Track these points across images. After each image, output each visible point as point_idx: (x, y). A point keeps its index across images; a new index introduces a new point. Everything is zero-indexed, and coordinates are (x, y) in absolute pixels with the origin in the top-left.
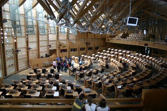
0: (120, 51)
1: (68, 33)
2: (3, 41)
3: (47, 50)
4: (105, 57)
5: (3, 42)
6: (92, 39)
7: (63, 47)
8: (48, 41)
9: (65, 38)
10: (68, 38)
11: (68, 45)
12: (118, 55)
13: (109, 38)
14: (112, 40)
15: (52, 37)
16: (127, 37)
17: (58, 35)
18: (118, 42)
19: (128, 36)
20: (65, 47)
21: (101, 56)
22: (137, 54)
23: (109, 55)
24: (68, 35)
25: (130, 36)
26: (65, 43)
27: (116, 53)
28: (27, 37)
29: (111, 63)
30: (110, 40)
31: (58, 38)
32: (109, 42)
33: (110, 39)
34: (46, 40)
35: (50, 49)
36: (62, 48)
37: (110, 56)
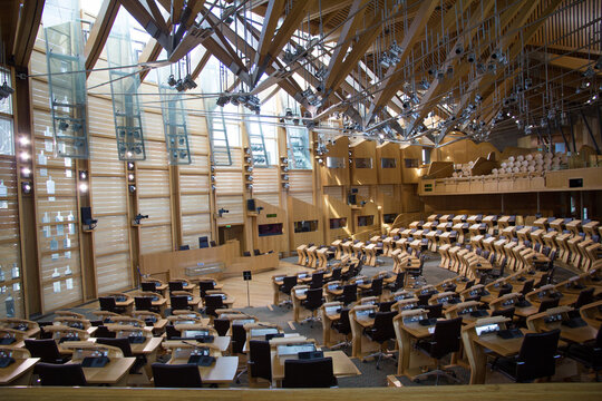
0: (473, 218)
1: (283, 168)
2: (32, 184)
3: (208, 224)
4: (416, 242)
5: (28, 188)
6: (370, 186)
7: (269, 216)
8: (213, 194)
9: (275, 185)
10: (283, 185)
11: (286, 208)
12: (466, 231)
13: (429, 182)
14: (440, 186)
15: (229, 183)
16: (495, 170)
17: (247, 177)
18: (464, 189)
19: (499, 167)
20: (275, 216)
21: (402, 241)
22: (541, 221)
23: (432, 233)
24: (283, 176)
25: (504, 165)
26: (274, 202)
27: (459, 226)
28: (131, 177)
29: (443, 259)
30: (433, 187)
31: (247, 186)
32: (429, 193)
33: (433, 182)
34: (206, 190)
35: (221, 222)
36: (263, 220)
37: (437, 239)
